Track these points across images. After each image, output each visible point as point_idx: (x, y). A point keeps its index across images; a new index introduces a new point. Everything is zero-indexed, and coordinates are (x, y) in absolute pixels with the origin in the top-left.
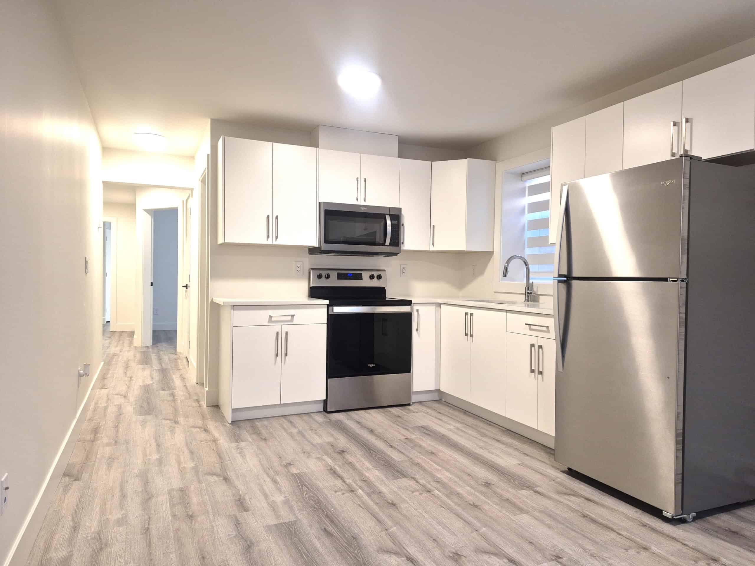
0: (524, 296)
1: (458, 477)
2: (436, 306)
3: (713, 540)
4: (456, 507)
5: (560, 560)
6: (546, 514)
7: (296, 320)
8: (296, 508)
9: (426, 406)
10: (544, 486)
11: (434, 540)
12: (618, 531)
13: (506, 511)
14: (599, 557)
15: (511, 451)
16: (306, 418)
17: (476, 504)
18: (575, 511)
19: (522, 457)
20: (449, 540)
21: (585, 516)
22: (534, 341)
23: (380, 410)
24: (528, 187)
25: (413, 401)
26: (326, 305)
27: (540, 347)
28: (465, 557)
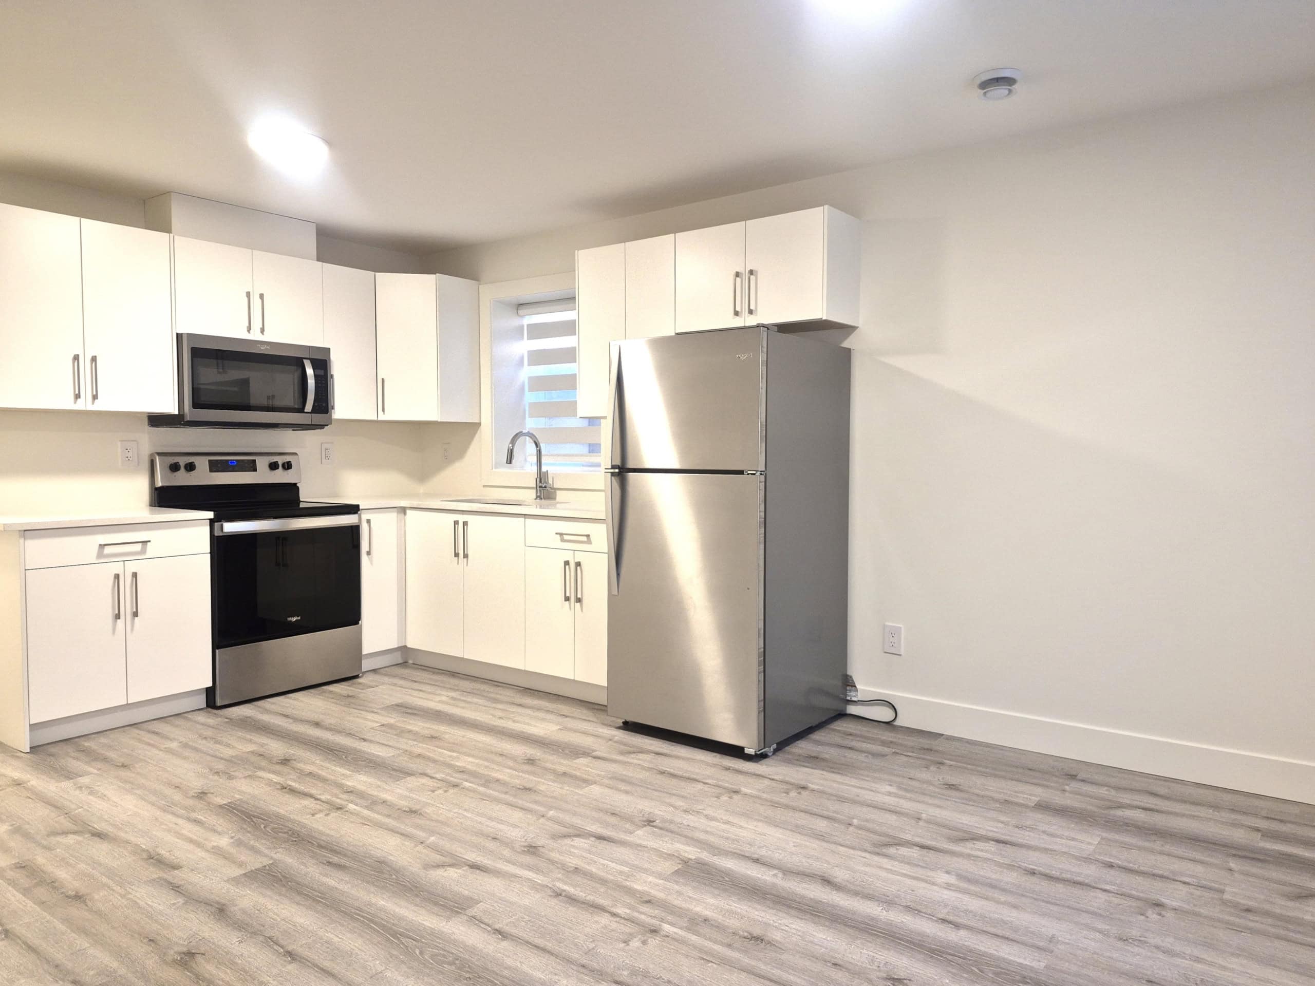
0: (534, 491)
1: (486, 760)
2: (398, 512)
3: (798, 769)
4: (503, 796)
5: (654, 824)
6: (618, 779)
7: (151, 550)
8: (263, 849)
9: (386, 675)
10: (601, 749)
11: (493, 838)
12: (704, 781)
13: (568, 786)
14: (693, 811)
15: (540, 714)
16: (179, 721)
17: (527, 787)
18: (649, 769)
19: (560, 719)
20: (514, 834)
21: (662, 773)
22: (568, 556)
23: (312, 691)
24: (528, 325)
25: (363, 670)
26: (208, 521)
27: (578, 564)
28: (543, 847)
